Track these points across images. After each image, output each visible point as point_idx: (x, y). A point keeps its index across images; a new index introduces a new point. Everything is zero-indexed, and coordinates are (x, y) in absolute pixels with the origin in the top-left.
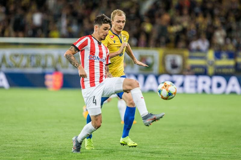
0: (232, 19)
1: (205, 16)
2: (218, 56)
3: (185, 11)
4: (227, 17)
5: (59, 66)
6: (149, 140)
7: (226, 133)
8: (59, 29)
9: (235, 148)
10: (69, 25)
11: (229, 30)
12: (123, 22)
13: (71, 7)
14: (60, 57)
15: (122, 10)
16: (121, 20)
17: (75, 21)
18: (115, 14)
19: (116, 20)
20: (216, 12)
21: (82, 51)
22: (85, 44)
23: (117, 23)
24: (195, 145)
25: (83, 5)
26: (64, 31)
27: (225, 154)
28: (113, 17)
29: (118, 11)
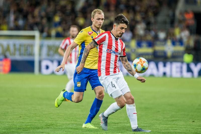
0: (150, 14)
1: (128, 12)
2: (139, 45)
3: (112, 8)
4: (146, 12)
5: (8, 54)
6: (83, 114)
7: (146, 108)
8: (8, 23)
9: (154, 121)
10: (16, 19)
11: (148, 24)
12: (102, 19)
13: (18, 5)
14: (8, 46)
15: (101, 10)
16: (100, 17)
17: (21, 16)
18: (95, 12)
19: (97, 18)
20: (138, 8)
21: (100, 45)
22: (103, 40)
23: (97, 21)
24: (120, 119)
25: (28, 3)
26: (12, 25)
27: (145, 126)
28: (93, 15)
29: (98, 10)
